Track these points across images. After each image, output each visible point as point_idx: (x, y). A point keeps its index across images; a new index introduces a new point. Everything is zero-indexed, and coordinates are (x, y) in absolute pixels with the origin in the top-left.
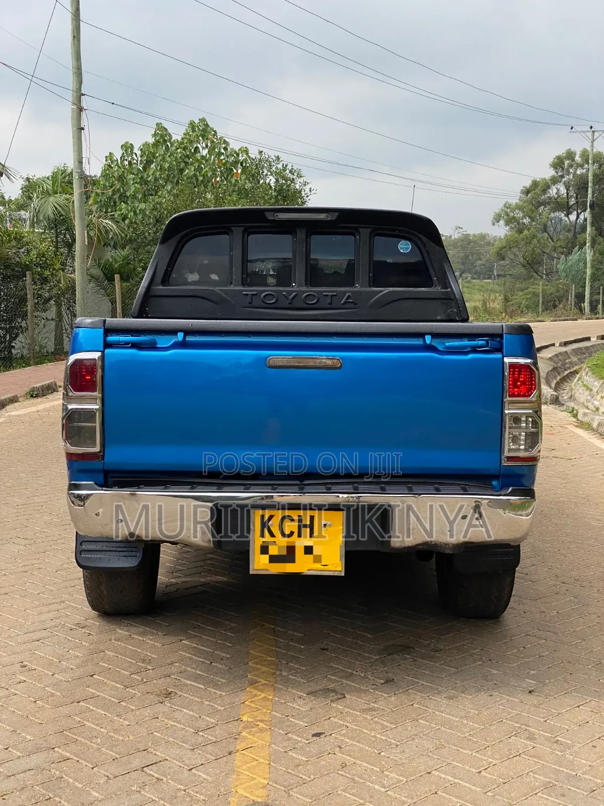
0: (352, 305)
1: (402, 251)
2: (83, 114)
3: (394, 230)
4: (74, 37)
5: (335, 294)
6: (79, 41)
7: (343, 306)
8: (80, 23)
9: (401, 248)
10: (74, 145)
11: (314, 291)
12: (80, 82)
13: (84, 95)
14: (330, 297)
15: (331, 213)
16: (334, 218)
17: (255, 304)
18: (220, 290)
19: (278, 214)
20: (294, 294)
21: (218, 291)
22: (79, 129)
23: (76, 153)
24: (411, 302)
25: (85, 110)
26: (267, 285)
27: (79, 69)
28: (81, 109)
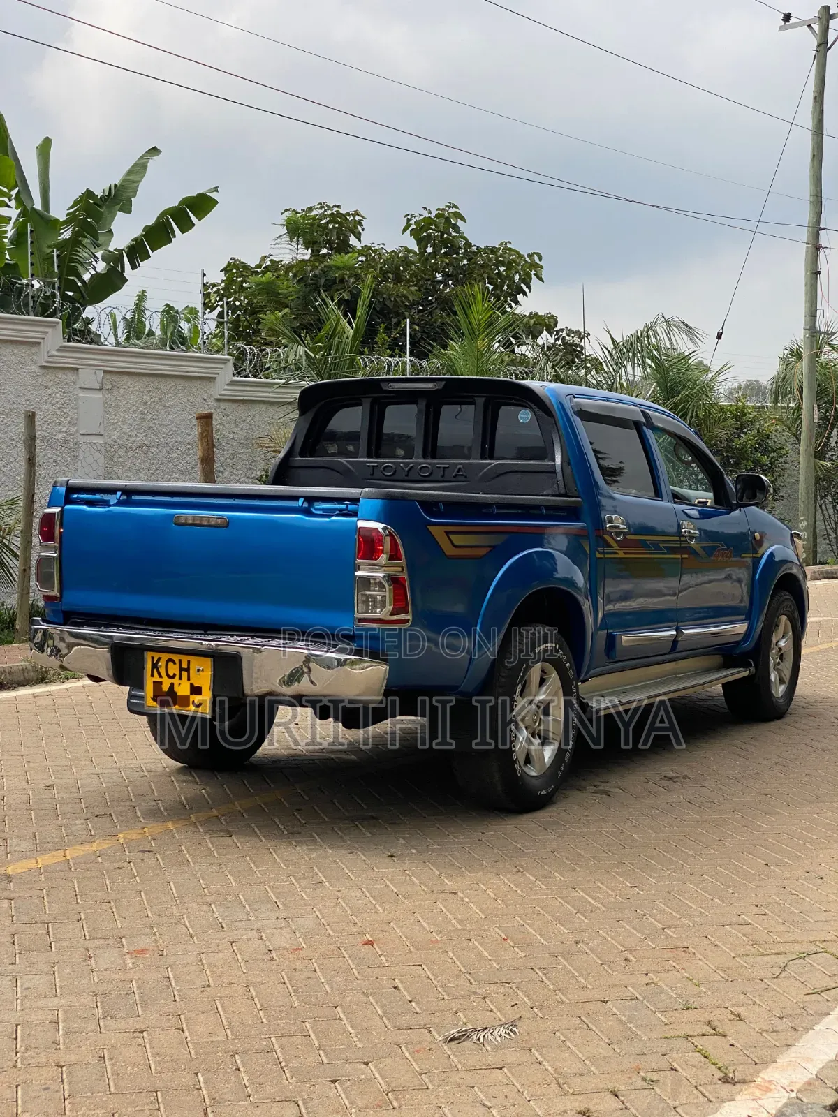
0: (463, 478)
1: (521, 421)
2: (821, 254)
3: (512, 399)
4: (814, 156)
5: (447, 466)
6: (821, 161)
7: (454, 479)
8: (822, 138)
9: (521, 418)
10: (806, 294)
11: (428, 463)
12: (819, 214)
13: (824, 229)
14: (442, 469)
15: (440, 382)
16: (441, 387)
17: (376, 476)
18: (346, 461)
19: (391, 384)
20: (411, 465)
21: (345, 462)
22: (813, 273)
23: (808, 305)
24: (518, 476)
25: (823, 248)
26: (395, 457)
27: (817, 196)
28: (817, 248)
